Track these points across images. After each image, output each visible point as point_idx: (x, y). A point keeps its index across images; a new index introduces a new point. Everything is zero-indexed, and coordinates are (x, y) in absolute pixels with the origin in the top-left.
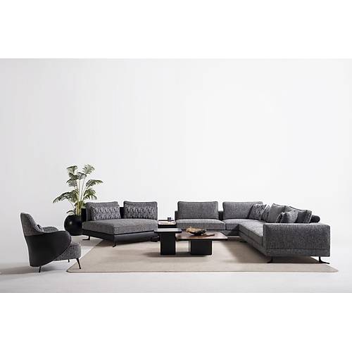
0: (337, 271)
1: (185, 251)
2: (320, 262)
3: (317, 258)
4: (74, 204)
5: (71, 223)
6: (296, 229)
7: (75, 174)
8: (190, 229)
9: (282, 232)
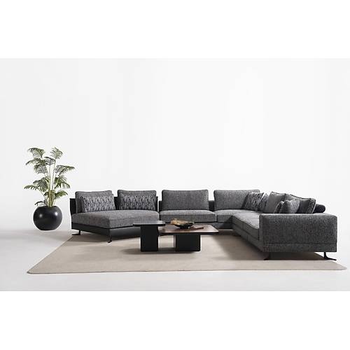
0: (345, 269)
1: (169, 247)
2: (326, 258)
3: (322, 254)
4: (44, 193)
5: (41, 216)
6: (298, 221)
7: (43, 158)
8: (175, 222)
9: (282, 224)
